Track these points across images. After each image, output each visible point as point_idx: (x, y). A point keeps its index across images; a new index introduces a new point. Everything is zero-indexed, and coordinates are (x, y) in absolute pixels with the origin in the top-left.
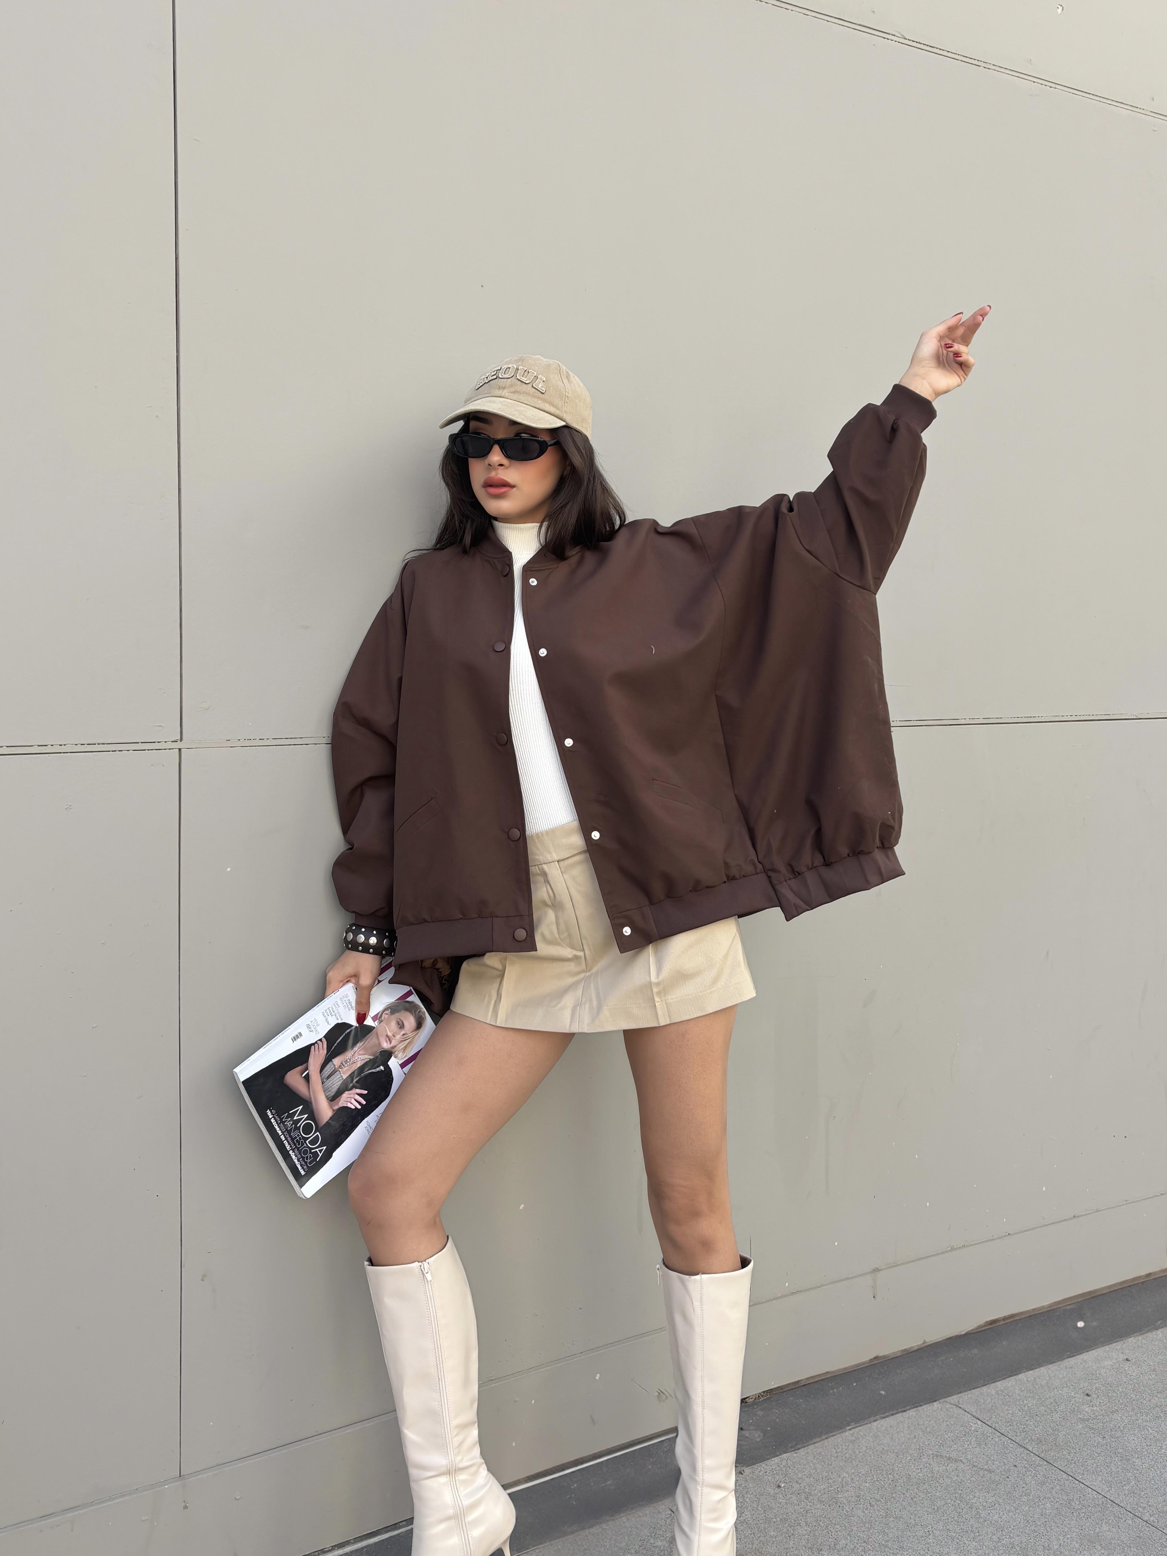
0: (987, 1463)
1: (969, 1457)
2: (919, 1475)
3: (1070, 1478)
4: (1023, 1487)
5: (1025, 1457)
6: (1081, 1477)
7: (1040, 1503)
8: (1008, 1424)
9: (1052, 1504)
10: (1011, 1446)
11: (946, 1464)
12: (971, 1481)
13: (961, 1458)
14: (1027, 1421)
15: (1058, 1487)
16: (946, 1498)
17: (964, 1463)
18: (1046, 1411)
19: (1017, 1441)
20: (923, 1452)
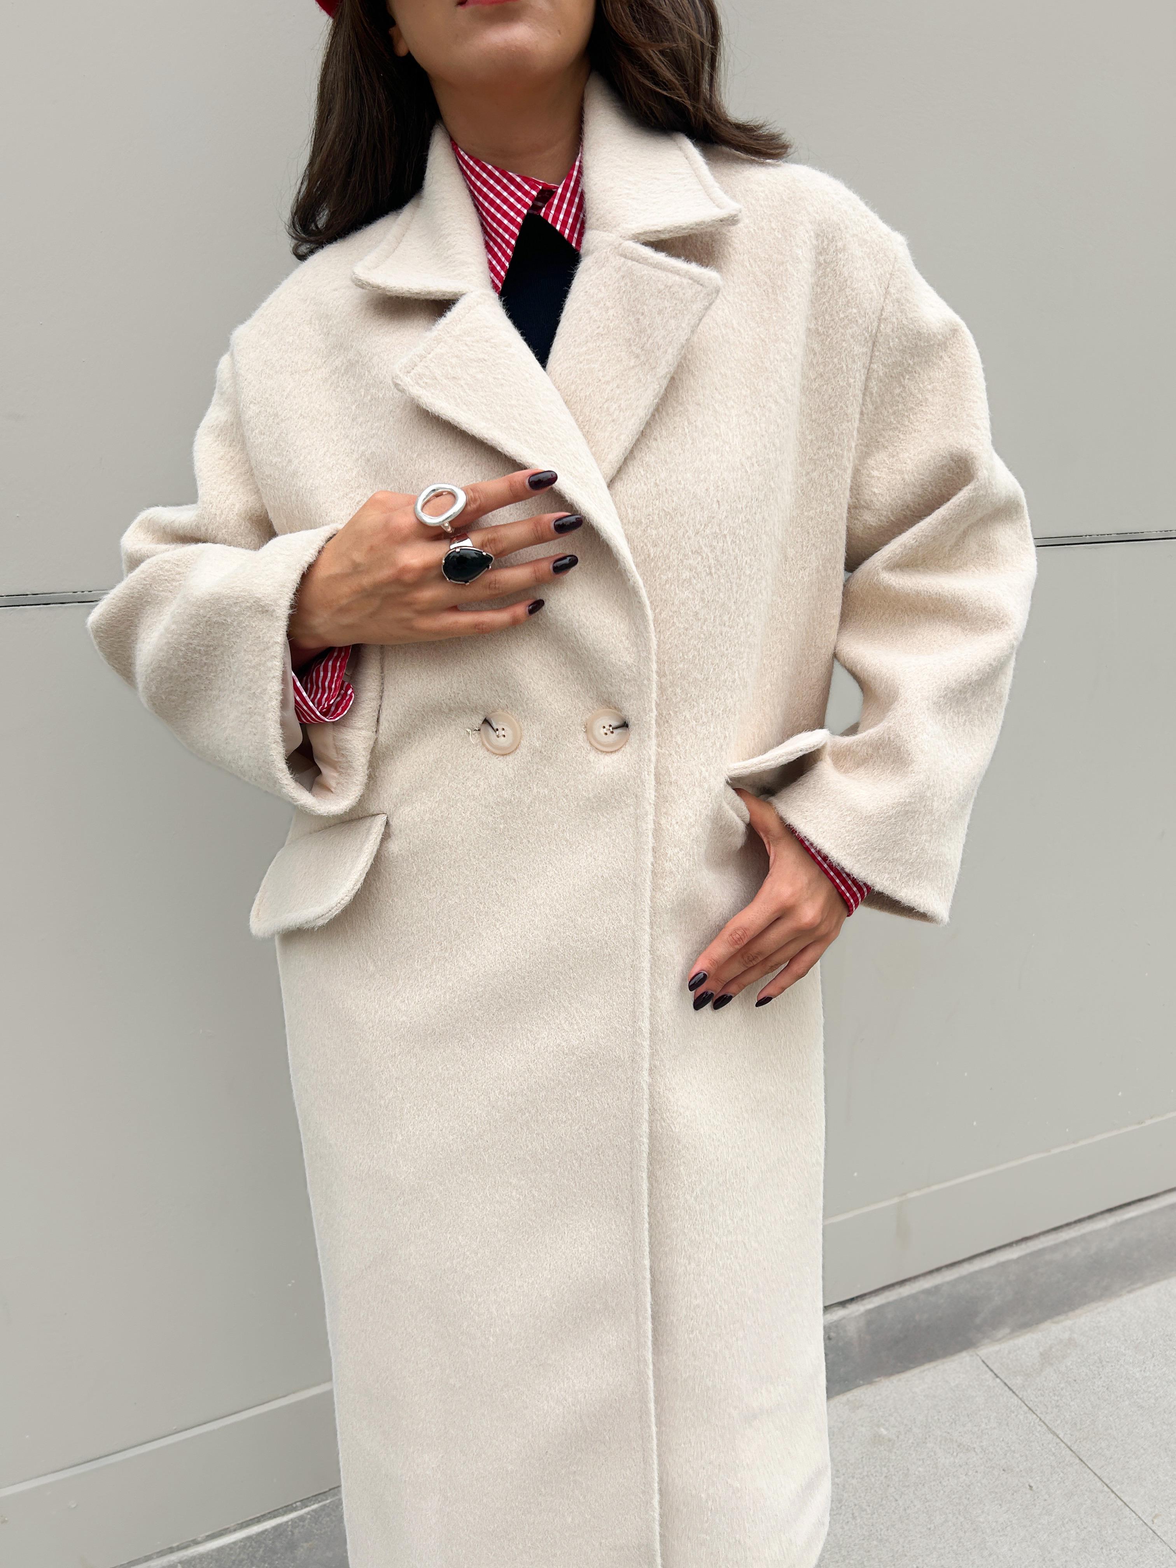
0: (1006, 1455)
1: (984, 1443)
2: (920, 1469)
3: (1106, 1488)
4: (1045, 1500)
5: (1053, 1449)
6: (1119, 1487)
7: (1064, 1529)
8: (1039, 1393)
9: (1078, 1531)
10: (1039, 1428)
11: (955, 1454)
12: (982, 1484)
13: (975, 1446)
14: (1062, 1389)
15: (1089, 1502)
16: (948, 1511)
17: (977, 1454)
18: (1086, 1375)
19: (1047, 1422)
20: (929, 1432)
